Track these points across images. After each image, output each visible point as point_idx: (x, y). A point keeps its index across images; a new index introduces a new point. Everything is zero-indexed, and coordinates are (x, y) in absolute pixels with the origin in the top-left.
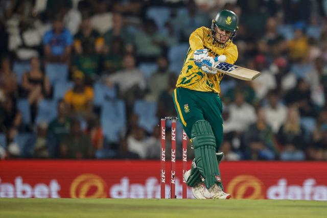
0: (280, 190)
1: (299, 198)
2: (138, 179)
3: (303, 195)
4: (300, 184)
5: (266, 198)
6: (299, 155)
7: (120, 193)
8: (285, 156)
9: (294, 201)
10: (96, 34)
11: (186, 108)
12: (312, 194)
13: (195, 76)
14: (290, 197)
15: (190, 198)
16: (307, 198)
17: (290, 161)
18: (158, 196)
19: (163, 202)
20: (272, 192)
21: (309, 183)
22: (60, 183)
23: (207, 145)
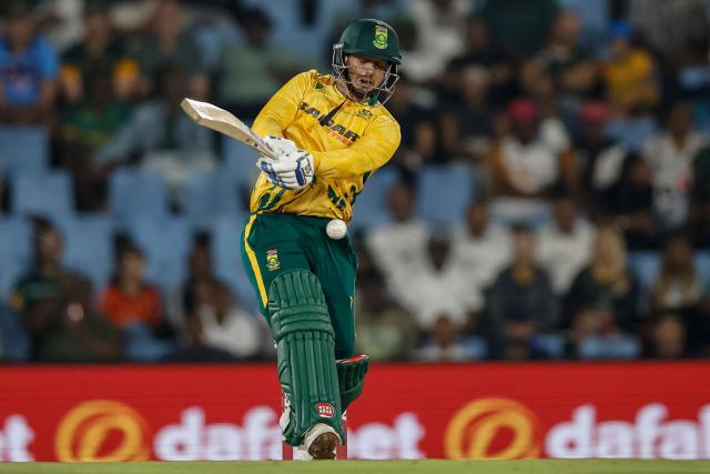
0: (578, 435)
2: (227, 412)
3: (636, 445)
4: (629, 416)
5: (544, 455)
6: (626, 347)
7: (180, 448)
8: (590, 347)
9: (615, 461)
11: (272, 257)
12: (658, 442)
14: (603, 451)
15: (355, 459)
16: (646, 452)
17: (604, 361)
18: (277, 453)
20: (558, 439)
21: (651, 415)
22: (32, 423)
23: (312, 331)
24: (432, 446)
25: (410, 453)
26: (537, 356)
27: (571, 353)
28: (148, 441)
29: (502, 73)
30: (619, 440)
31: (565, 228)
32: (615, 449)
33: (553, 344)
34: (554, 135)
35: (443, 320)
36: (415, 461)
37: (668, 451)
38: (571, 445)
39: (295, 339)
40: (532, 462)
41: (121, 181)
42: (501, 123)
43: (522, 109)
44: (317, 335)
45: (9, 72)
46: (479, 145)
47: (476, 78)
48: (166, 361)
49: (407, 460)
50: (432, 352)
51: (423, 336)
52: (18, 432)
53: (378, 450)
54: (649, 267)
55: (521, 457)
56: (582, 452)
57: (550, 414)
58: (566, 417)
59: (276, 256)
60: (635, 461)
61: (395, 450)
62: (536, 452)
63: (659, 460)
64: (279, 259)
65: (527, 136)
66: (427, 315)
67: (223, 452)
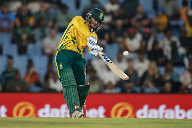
0: (144, 112)
1: (156, 117)
2: (56, 105)
3: (159, 115)
4: (157, 107)
5: (135, 117)
7: (44, 114)
9: (153, 119)
10: (29, 14)
11: (61, 66)
12: (164, 114)
13: (70, 42)
15: (88, 117)
16: (161, 117)
18: (68, 116)
19: (71, 120)
20: (139, 113)
21: (162, 107)
22: (7, 107)
23: (72, 86)
24: (107, 114)
25: (102, 116)
26: (134, 92)
27: (142, 92)
28: (36, 112)
29: (126, 21)
30: (154, 114)
31: (141, 60)
32: (153, 116)
33: (138, 89)
34: (139, 37)
35: (110, 83)
36: (103, 118)
37: (166, 116)
38: (142, 115)
39: (68, 88)
40: (132, 119)
41: (30, 47)
42: (126, 34)
43: (131, 30)
44: (73, 87)
45: (2, 19)
46: (120, 39)
47: (119, 22)
48: (41, 92)
49: (101, 118)
50: (108, 91)
51: (105, 87)
52: (3, 109)
53: (94, 115)
54: (162, 70)
55: (129, 117)
56: (145, 116)
57: (137, 107)
58: (141, 107)
59: (62, 65)
60: (158, 119)
61: (98, 115)
62: (134, 116)
63: (164, 119)
64: (63, 66)
65: (132, 37)
66: (106, 81)
67: (55, 115)
